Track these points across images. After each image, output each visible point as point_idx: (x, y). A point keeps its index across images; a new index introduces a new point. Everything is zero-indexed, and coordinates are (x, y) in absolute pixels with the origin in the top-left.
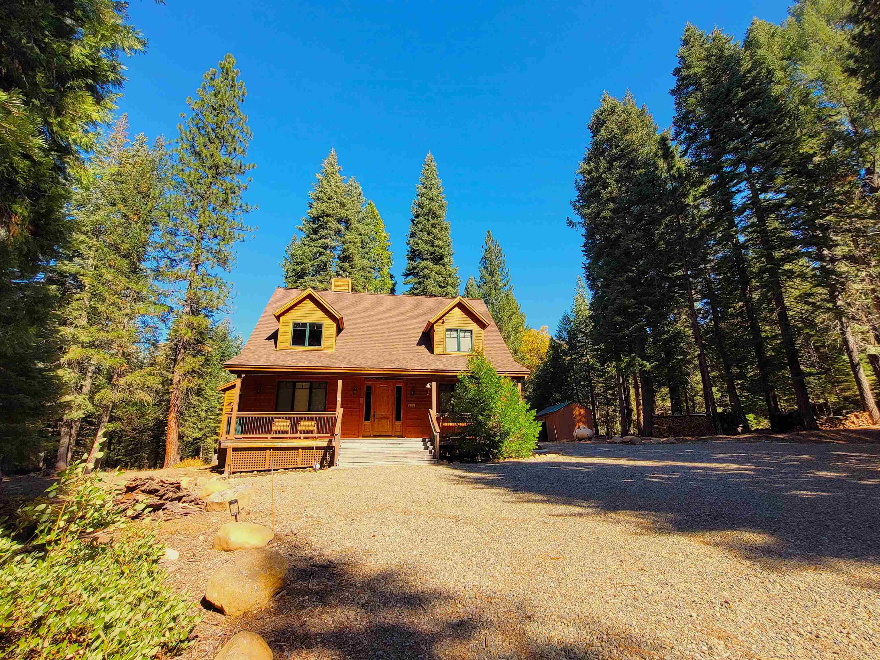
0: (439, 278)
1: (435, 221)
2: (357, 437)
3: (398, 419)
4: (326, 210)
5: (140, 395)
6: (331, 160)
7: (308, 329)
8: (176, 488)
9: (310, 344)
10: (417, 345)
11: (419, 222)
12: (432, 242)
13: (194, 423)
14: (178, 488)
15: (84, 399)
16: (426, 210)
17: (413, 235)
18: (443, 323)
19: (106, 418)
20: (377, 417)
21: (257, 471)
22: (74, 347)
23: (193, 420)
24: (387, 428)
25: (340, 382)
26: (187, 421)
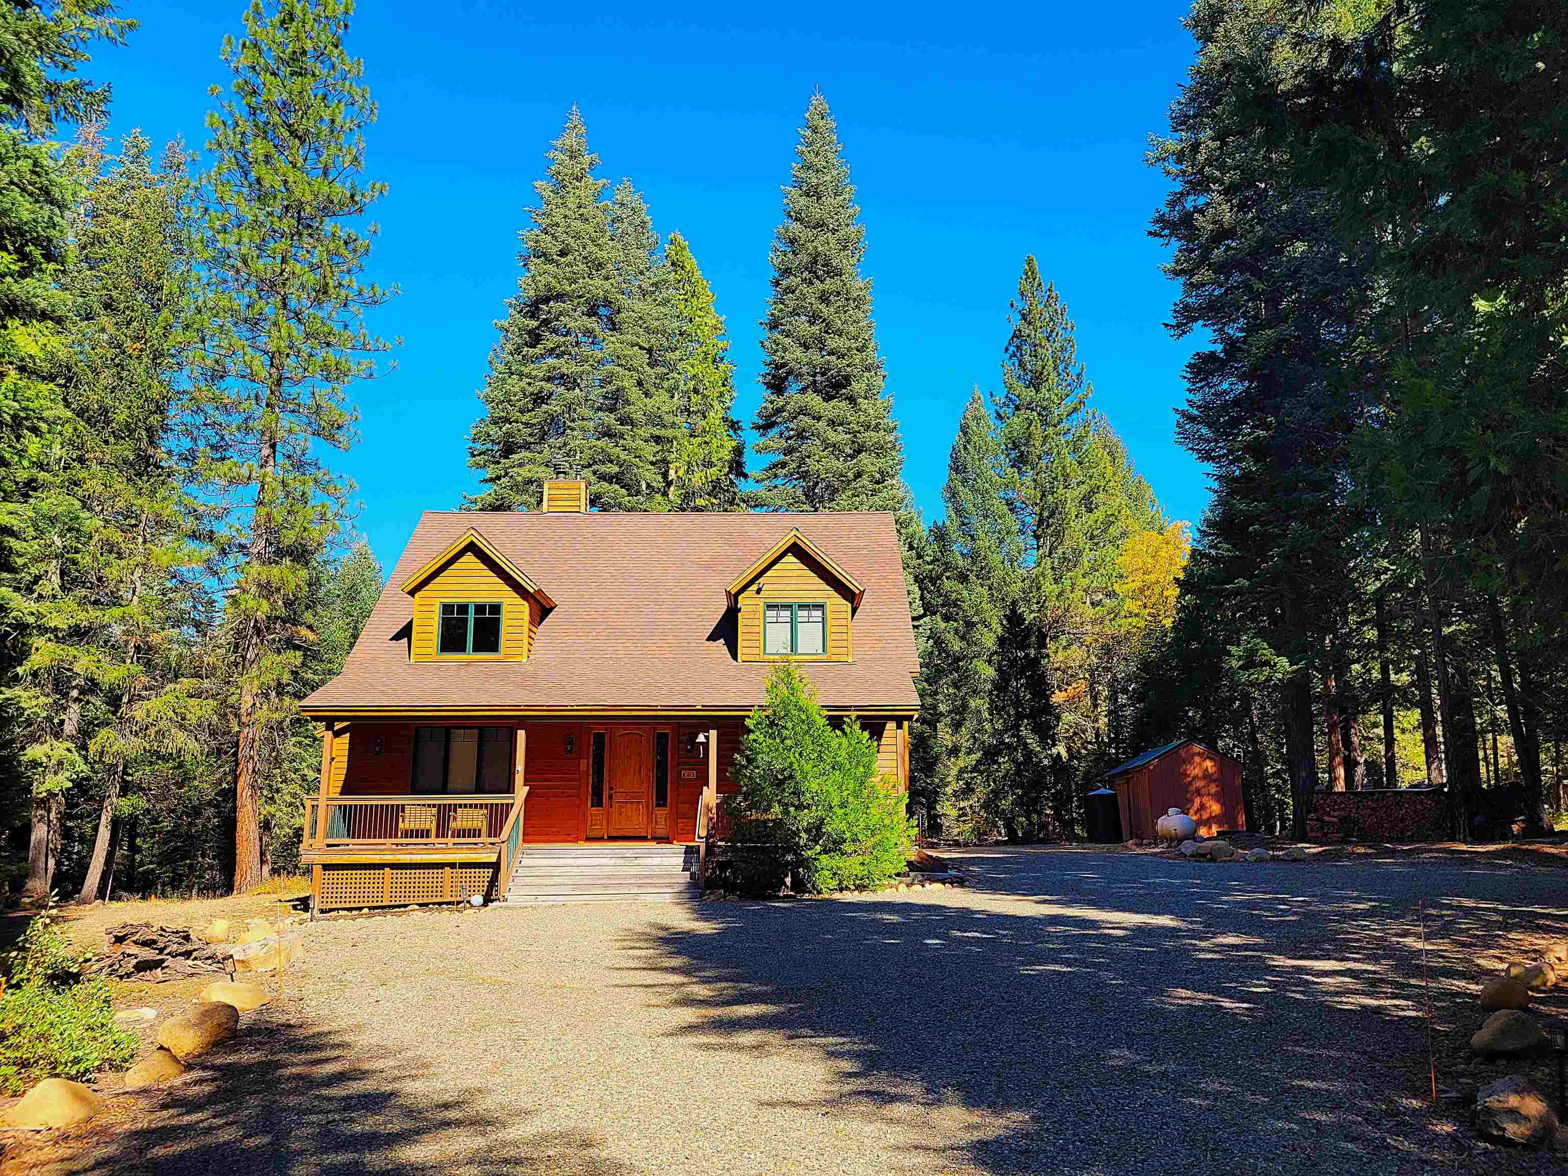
0: (838, 436)
1: (829, 284)
2: (576, 840)
3: (661, 800)
4: (554, 283)
5: (179, 739)
6: (570, 140)
7: (471, 616)
8: (184, 938)
9: (476, 649)
10: (708, 640)
11: (790, 290)
12: (822, 341)
13: (294, 796)
14: (187, 938)
15: (68, 750)
16: (804, 258)
17: (774, 325)
18: (759, 591)
19: (114, 790)
20: (618, 798)
21: (370, 908)
22: (38, 641)
23: (294, 788)
24: (636, 820)
25: (521, 735)
26: (278, 791)
